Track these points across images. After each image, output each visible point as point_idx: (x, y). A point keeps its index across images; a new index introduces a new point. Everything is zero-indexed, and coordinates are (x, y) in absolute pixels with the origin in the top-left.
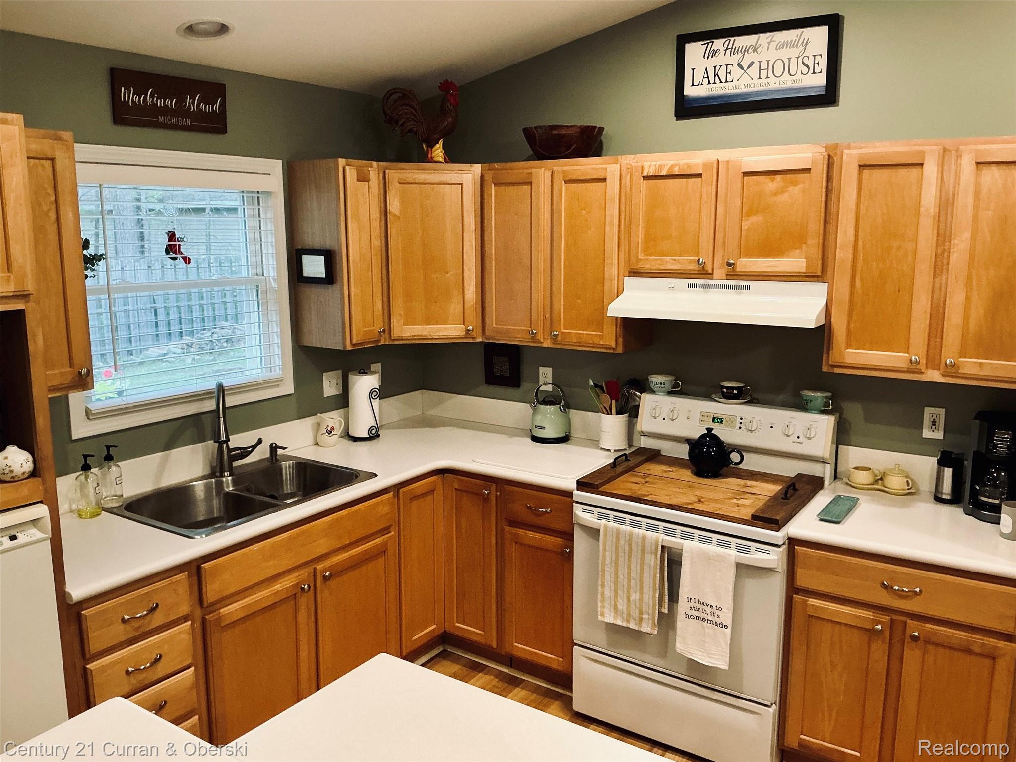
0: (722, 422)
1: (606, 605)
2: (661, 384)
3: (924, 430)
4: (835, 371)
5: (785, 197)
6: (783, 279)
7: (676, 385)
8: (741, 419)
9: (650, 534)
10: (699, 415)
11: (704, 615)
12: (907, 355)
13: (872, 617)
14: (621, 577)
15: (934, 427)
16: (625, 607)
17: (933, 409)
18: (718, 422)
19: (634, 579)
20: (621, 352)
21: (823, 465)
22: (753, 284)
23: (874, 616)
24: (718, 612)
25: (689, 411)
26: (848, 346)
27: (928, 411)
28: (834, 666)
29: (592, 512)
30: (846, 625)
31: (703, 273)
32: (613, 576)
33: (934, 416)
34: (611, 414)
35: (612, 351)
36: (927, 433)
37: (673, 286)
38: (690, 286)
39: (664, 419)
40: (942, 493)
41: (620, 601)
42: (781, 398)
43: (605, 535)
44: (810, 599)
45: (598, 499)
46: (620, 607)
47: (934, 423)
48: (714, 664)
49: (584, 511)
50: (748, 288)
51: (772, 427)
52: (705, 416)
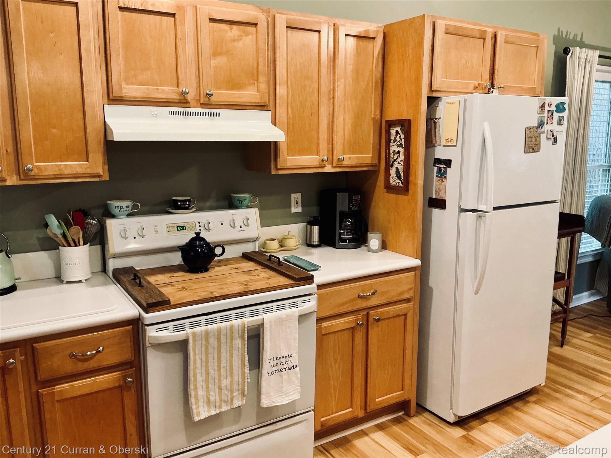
0: (183, 229)
1: (201, 404)
2: (127, 207)
3: (292, 208)
4: (279, 173)
5: (240, 44)
6: (240, 107)
7: (134, 207)
8: (199, 223)
9: (210, 327)
10: (165, 227)
11: (282, 367)
12: (318, 157)
13: (354, 319)
14: (211, 371)
15: (297, 205)
16: (217, 396)
17: (296, 194)
18: (181, 230)
19: (224, 367)
20: (107, 179)
21: (253, 243)
22: (223, 112)
23: (355, 318)
24: (290, 359)
25: (156, 226)
26: (288, 155)
27: (293, 196)
28: (336, 361)
29: (167, 328)
30: (341, 331)
31: (183, 102)
32: (204, 375)
33: (297, 198)
34: (80, 246)
35: (97, 179)
36: (294, 210)
37: (156, 113)
38: (171, 113)
39: (135, 238)
40: (313, 242)
41: (212, 393)
42: (208, 204)
43: (194, 341)
44: (323, 324)
45: (166, 314)
46: (212, 399)
47: (297, 203)
48: (290, 399)
49: (158, 330)
50: (218, 115)
51: (222, 224)
52: (170, 227)
